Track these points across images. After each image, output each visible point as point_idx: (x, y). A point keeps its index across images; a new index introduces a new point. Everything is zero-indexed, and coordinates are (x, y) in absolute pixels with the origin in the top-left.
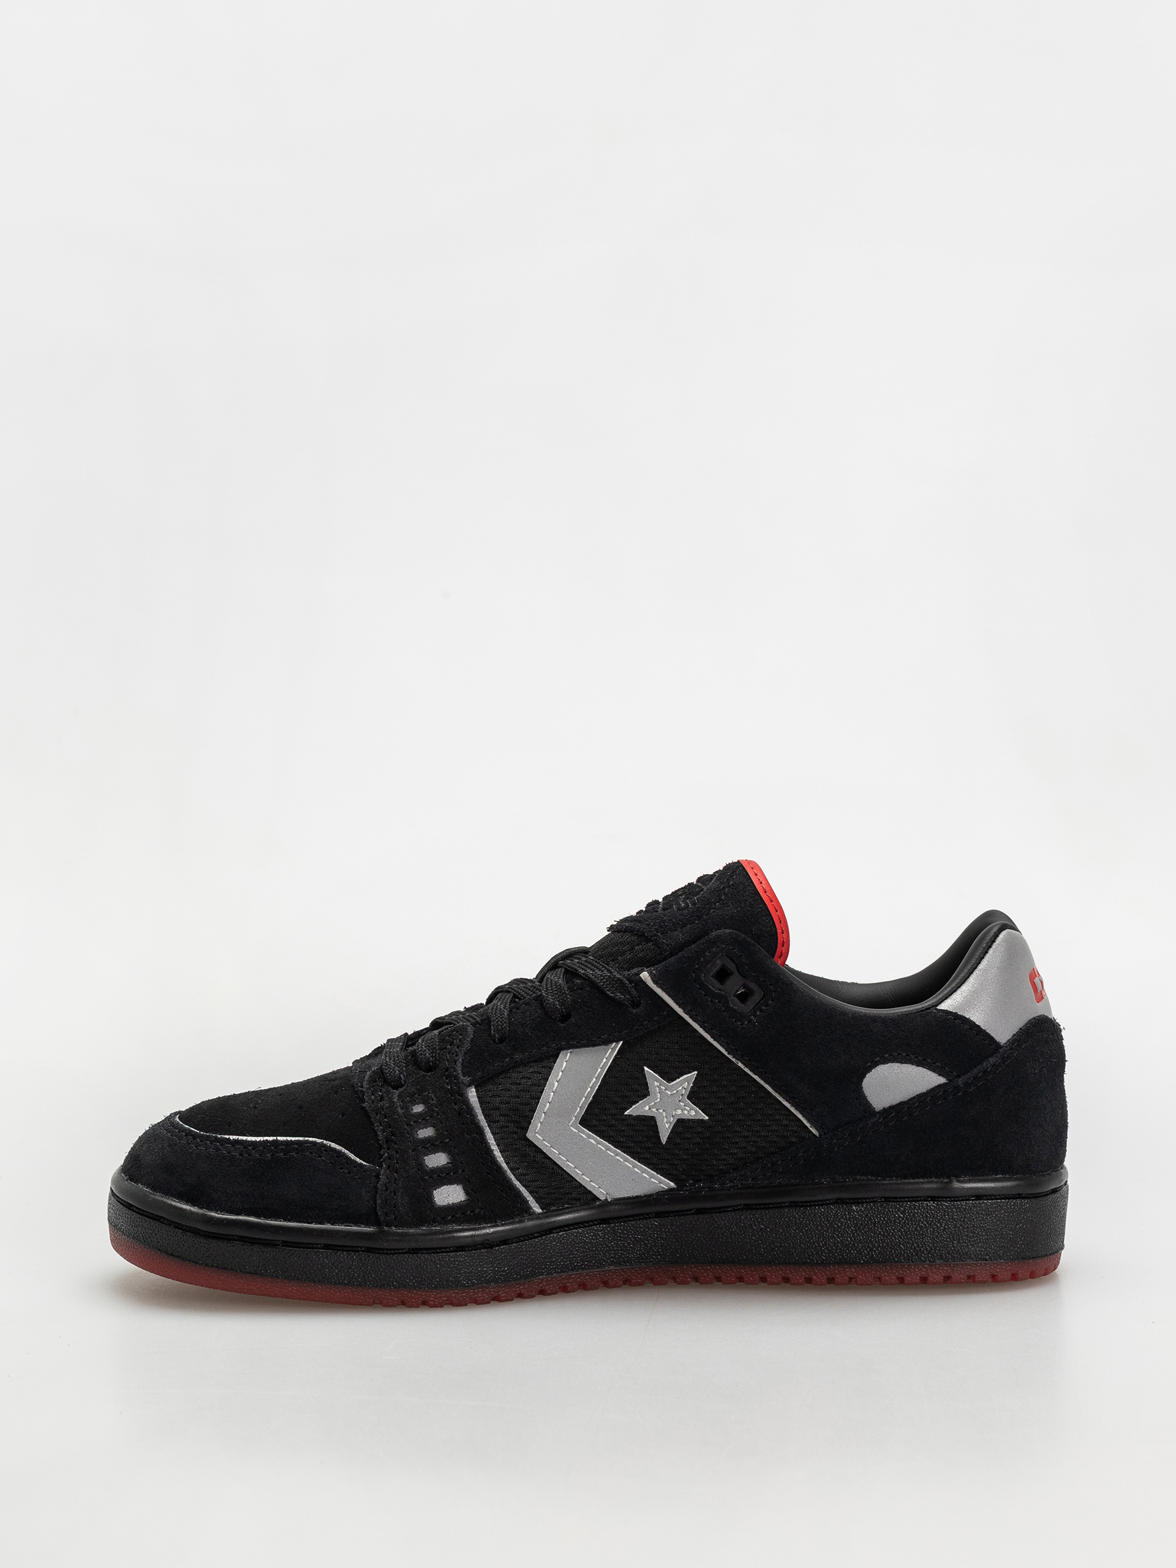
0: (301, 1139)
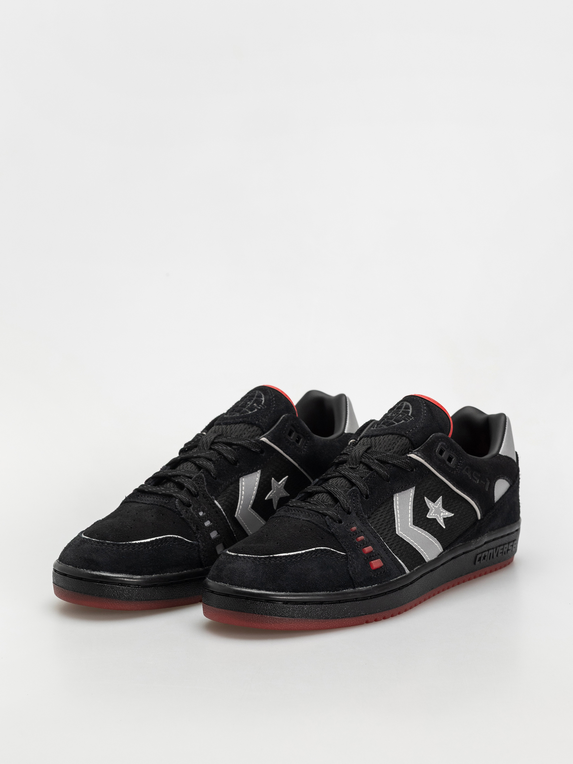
0: (164, 536)
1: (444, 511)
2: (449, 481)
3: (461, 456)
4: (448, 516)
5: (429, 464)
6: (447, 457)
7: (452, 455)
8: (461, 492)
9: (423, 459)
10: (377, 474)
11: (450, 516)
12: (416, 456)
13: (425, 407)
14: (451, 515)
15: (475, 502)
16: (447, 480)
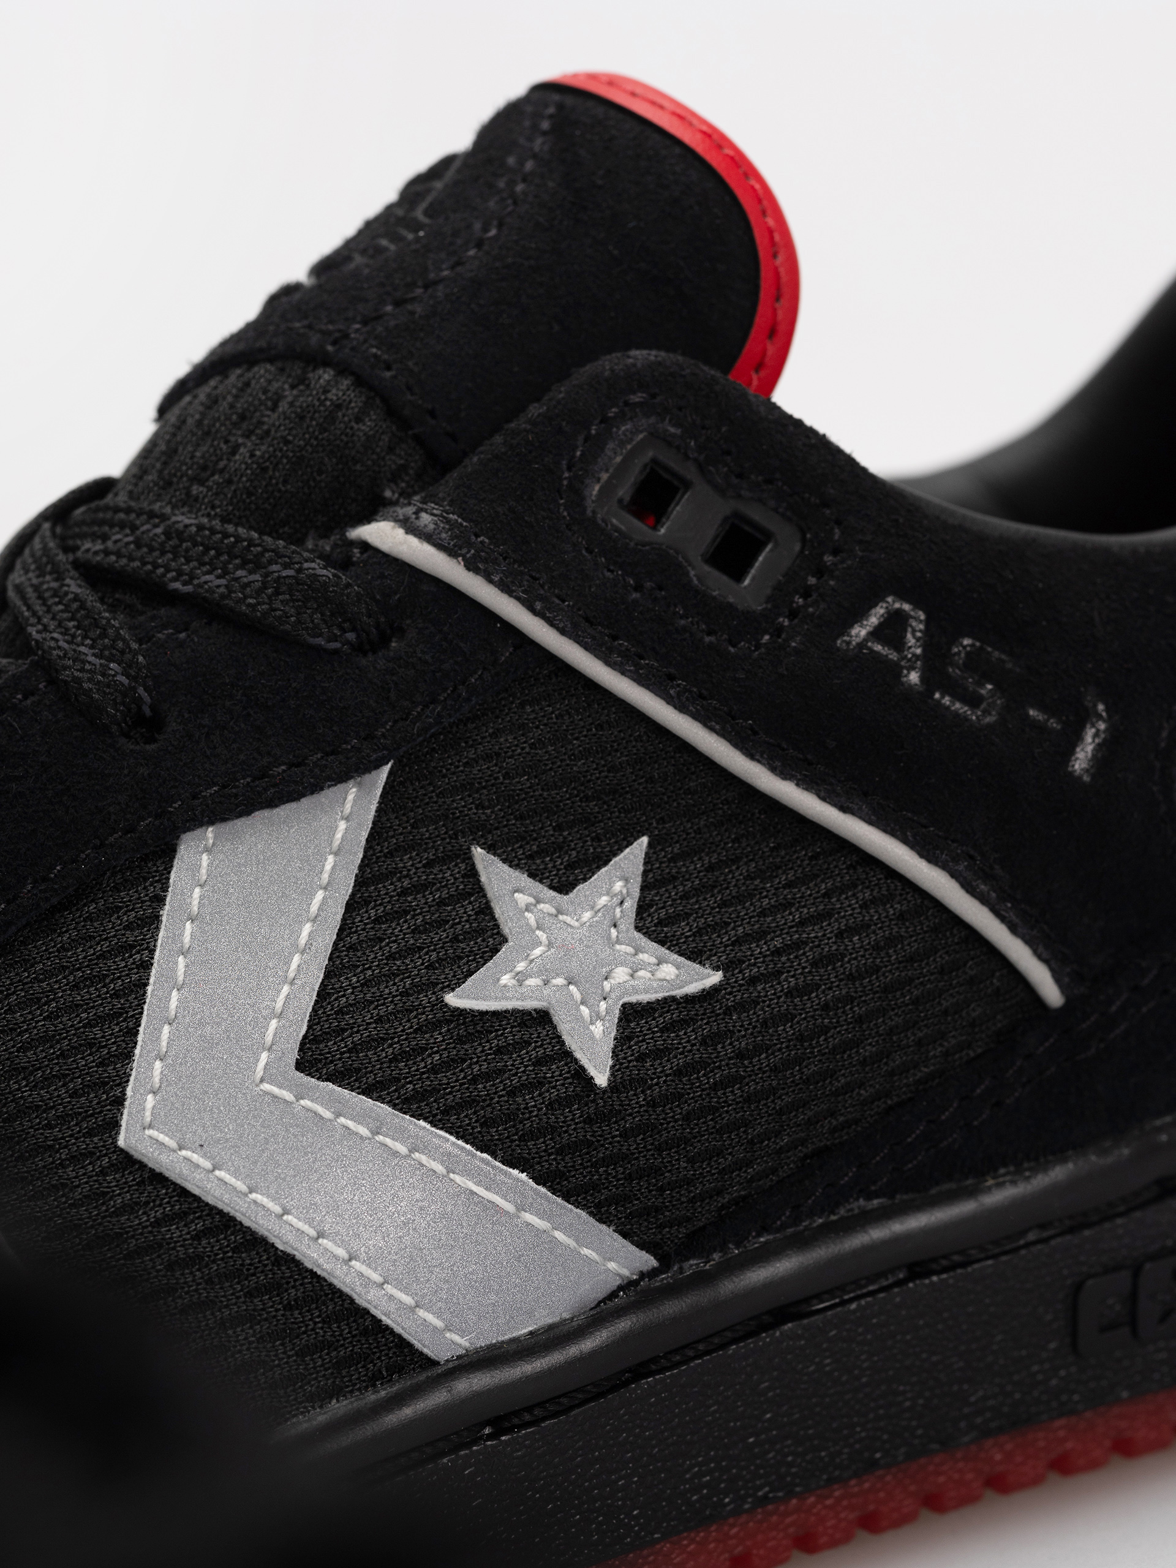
1: (650, 952)
2: (695, 717)
3: (838, 523)
4: (678, 993)
5: (505, 588)
6: (710, 533)
7: (757, 514)
8: (823, 799)
9: (451, 552)
10: (52, 682)
11: (693, 988)
12: (400, 532)
13: (539, 141)
14: (709, 976)
15: (953, 875)
16: (681, 708)
